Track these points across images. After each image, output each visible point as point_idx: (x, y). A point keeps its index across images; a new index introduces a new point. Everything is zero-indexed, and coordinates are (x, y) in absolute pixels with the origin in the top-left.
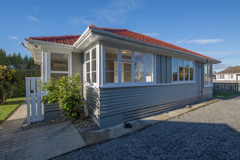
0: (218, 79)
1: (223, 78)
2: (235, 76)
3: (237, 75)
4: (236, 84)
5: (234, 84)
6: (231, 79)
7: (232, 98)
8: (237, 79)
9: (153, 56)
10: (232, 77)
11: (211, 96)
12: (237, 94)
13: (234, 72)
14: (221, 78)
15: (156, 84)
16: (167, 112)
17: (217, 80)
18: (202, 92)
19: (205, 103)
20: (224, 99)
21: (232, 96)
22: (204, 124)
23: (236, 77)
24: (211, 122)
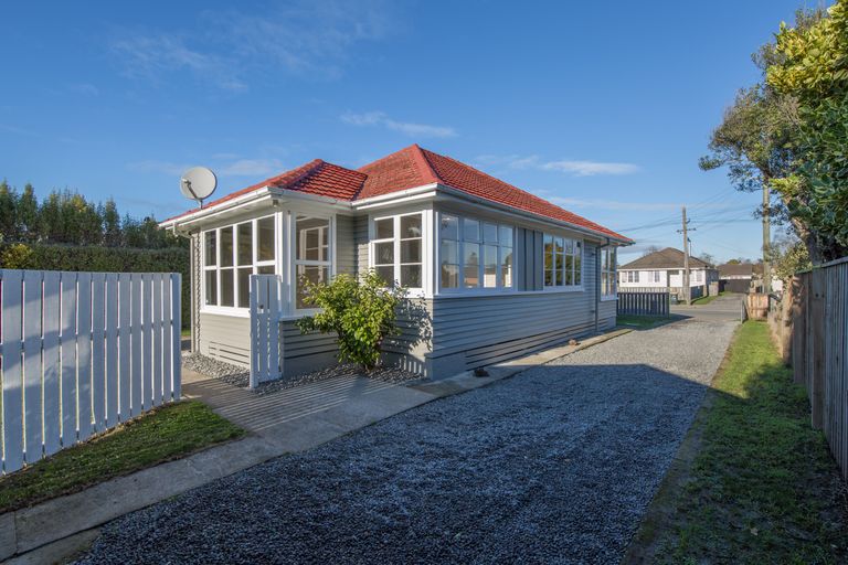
0: (625, 284)
1: (637, 281)
2: (663, 274)
3: (669, 273)
4: (664, 294)
5: (659, 294)
6: (653, 284)
7: (655, 327)
8: (668, 285)
9: (511, 230)
10: (657, 279)
11: (614, 324)
12: (665, 318)
13: (662, 265)
14: (630, 281)
15: (517, 292)
16: (536, 352)
17: (621, 284)
18: (596, 312)
19: (604, 337)
20: (639, 328)
21: (655, 324)
22: (610, 366)
23: (665, 279)
24: (621, 363)
